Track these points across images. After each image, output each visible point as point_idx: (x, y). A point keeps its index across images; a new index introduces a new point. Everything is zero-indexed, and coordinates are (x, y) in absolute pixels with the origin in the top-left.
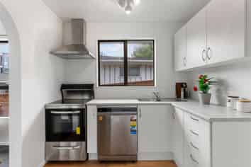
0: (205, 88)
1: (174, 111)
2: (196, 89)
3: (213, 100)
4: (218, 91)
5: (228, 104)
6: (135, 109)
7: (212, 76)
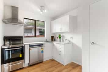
0: (60, 38)
1: (53, 44)
2: (58, 38)
3: (62, 41)
4: (62, 38)
5: (65, 41)
6: (43, 45)
7: (61, 35)
